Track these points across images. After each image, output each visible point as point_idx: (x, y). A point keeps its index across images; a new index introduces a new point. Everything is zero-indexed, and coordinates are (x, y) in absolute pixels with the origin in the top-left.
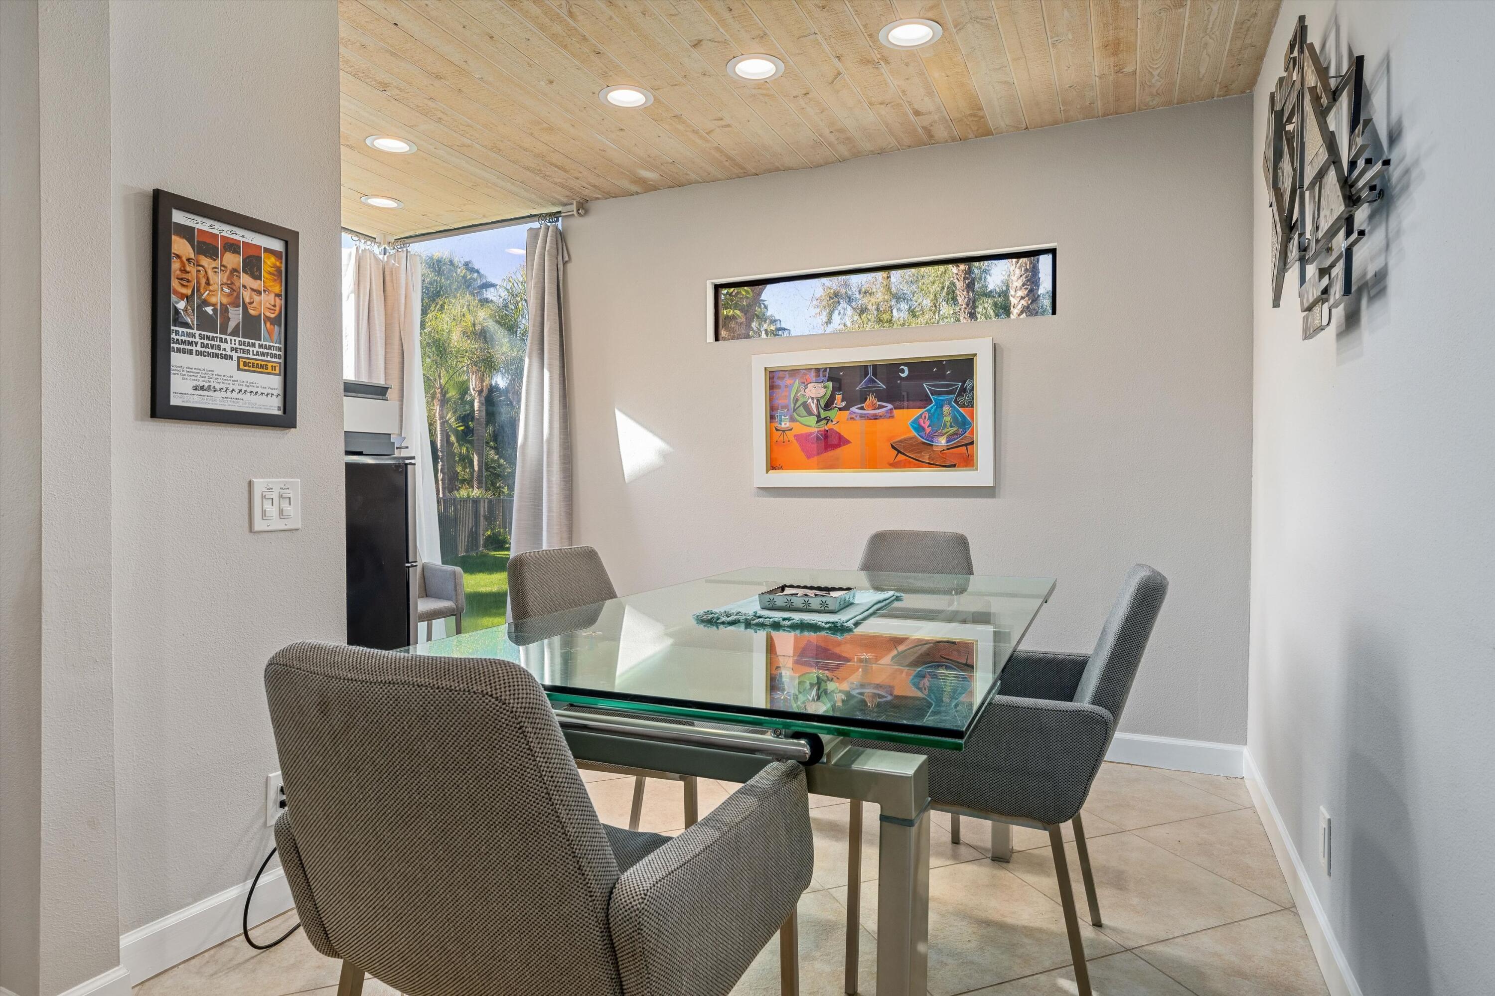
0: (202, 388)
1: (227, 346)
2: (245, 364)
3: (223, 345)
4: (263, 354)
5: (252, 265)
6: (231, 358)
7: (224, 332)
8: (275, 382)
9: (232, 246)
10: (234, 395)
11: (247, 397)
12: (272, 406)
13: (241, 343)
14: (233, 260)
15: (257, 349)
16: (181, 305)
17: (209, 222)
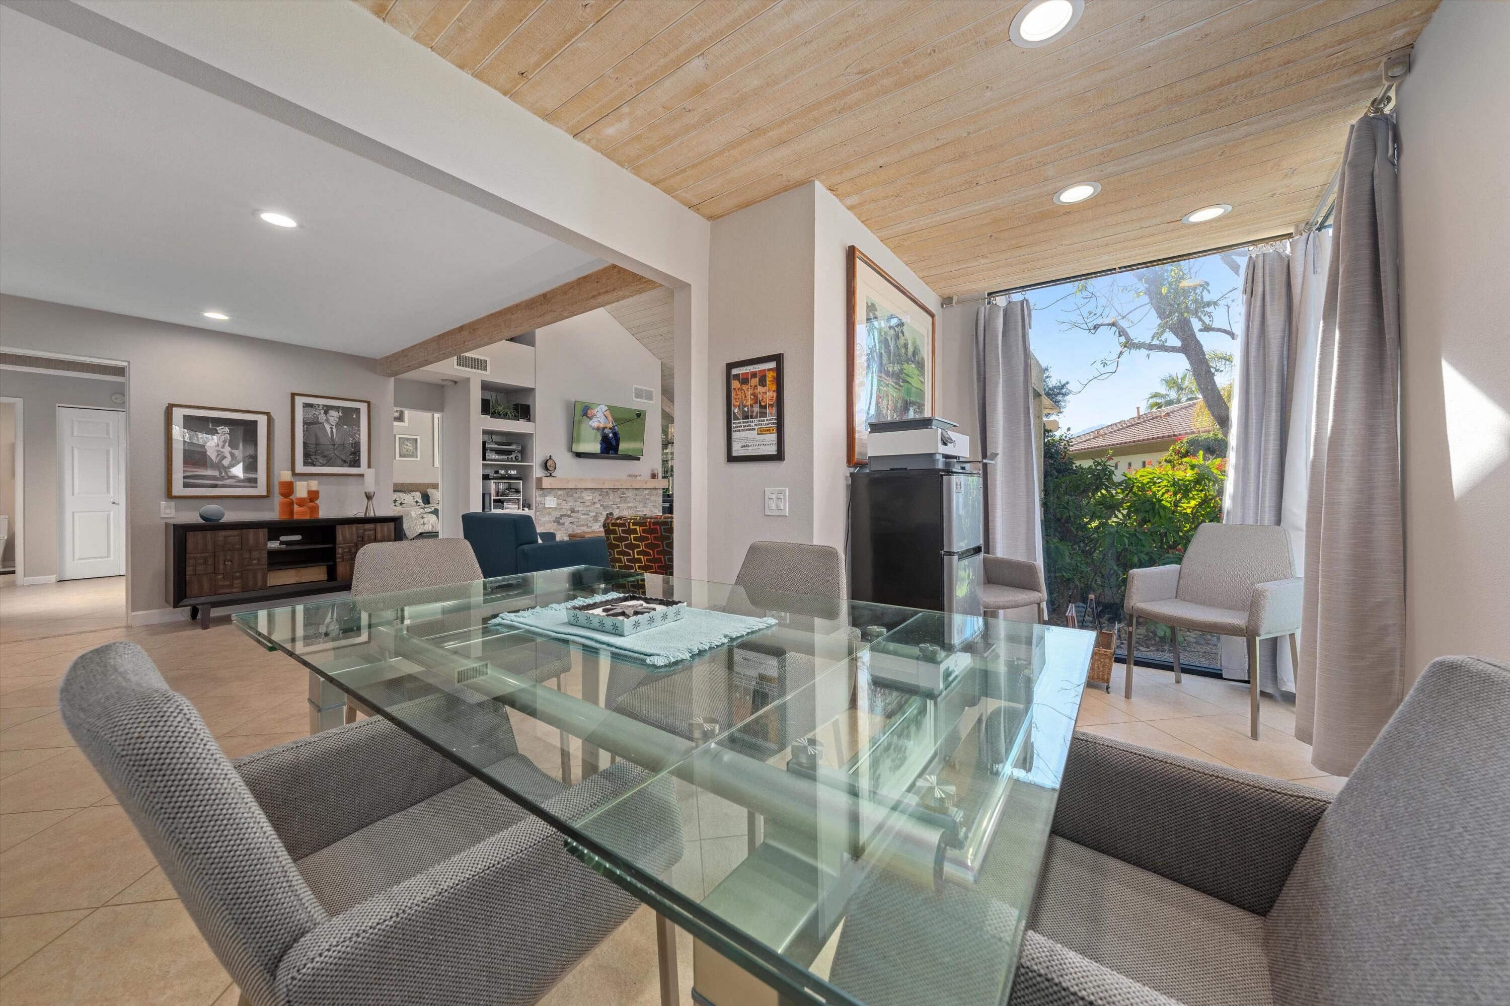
0: (744, 446)
1: (753, 424)
2: (761, 431)
3: (752, 424)
4: (768, 424)
5: (763, 382)
6: (754, 429)
7: (752, 418)
8: (773, 437)
9: (754, 375)
10: (757, 447)
11: (762, 447)
12: (772, 450)
13: (759, 421)
14: (755, 381)
15: (765, 422)
16: (736, 411)
17: (745, 368)
